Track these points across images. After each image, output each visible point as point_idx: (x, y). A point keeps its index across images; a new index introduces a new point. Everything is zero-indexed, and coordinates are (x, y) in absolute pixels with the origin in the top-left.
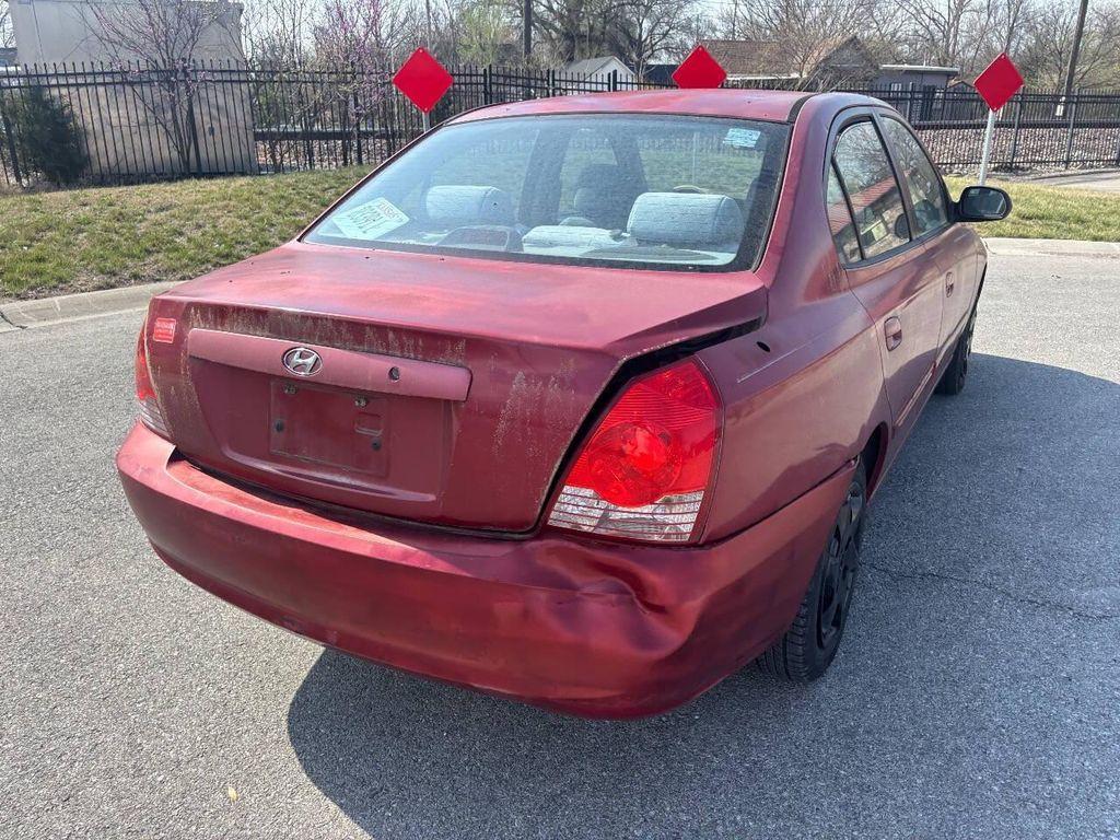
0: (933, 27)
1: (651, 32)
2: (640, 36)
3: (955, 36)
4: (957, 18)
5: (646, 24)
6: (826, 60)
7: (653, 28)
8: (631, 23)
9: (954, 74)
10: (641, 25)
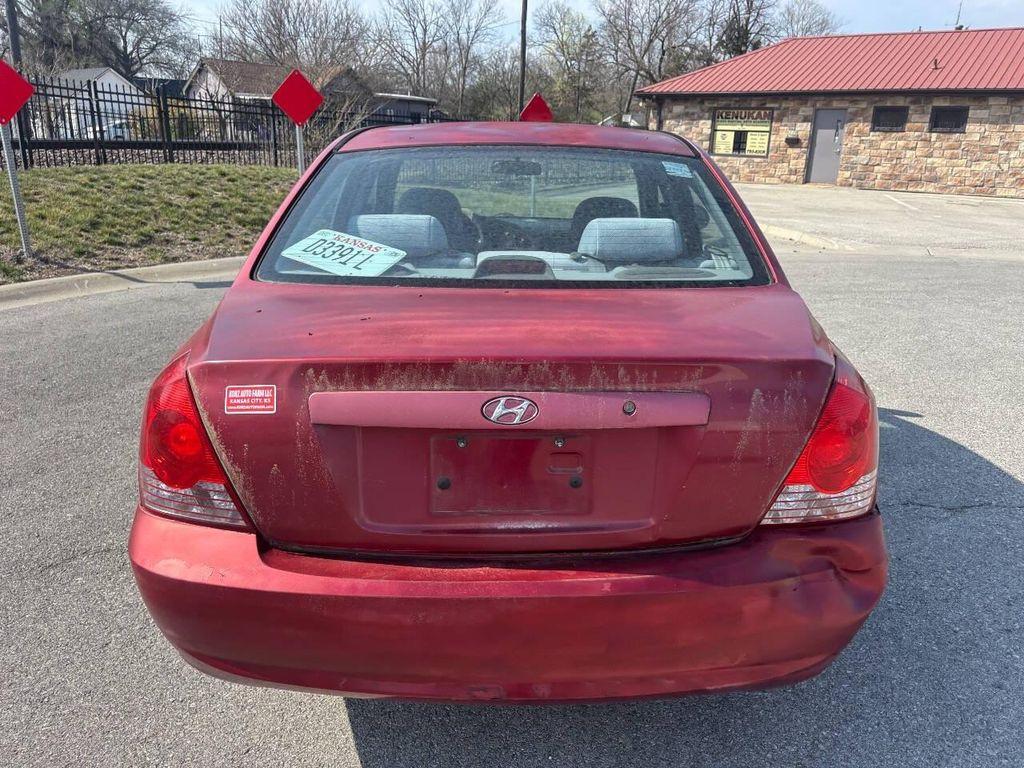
0: (406, 65)
1: (137, 46)
2: (125, 48)
3: (423, 73)
4: (423, 56)
5: (131, 37)
6: (330, 85)
7: (139, 42)
8: (113, 36)
9: (433, 104)
10: (124, 38)
